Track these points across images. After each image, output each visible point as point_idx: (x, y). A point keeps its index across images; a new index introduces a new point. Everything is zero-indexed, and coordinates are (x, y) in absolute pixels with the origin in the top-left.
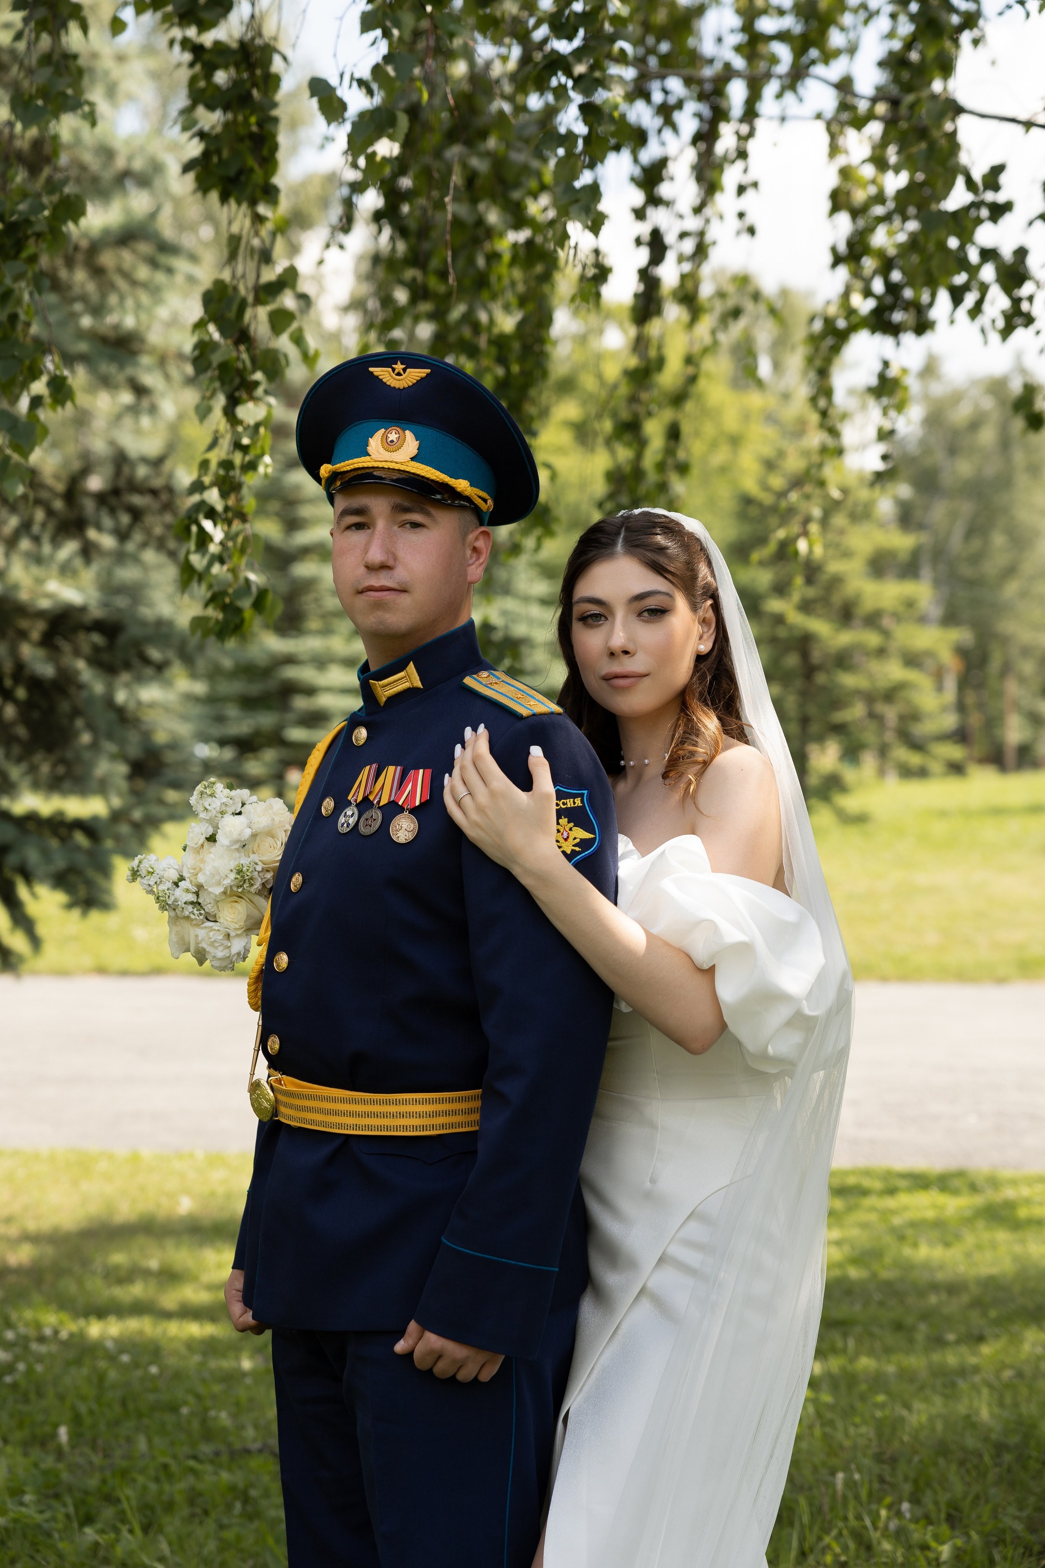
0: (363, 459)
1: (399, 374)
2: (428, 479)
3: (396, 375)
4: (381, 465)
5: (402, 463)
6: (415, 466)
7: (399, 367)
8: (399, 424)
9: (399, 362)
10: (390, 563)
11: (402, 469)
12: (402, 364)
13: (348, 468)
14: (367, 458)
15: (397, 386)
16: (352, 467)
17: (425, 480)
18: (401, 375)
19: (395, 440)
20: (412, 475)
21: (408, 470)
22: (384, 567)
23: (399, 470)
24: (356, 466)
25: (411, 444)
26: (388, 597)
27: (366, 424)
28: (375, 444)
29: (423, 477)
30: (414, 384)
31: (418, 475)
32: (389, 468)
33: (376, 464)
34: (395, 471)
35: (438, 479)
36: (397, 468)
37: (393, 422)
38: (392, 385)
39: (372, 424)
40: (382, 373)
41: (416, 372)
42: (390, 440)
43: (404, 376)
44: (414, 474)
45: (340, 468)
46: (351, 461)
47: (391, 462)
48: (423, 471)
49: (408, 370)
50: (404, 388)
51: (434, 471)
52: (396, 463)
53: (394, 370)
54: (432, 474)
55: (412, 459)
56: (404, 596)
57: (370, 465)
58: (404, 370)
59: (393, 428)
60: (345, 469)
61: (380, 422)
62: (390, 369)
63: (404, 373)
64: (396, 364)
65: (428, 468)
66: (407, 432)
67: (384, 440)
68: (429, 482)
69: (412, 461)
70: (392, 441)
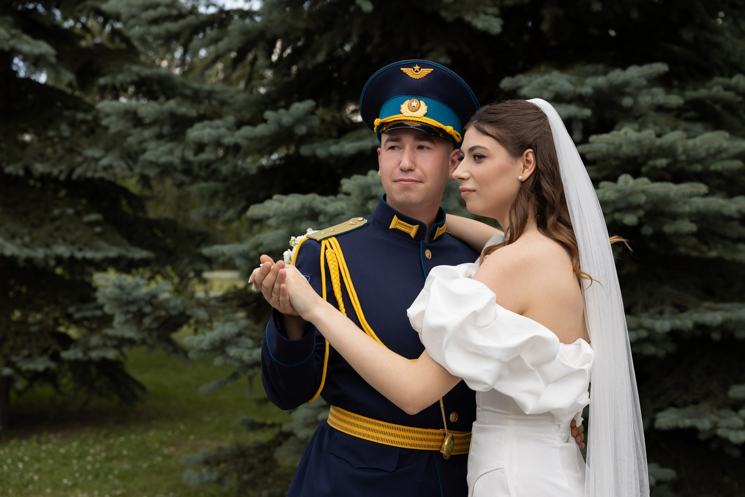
0: (398, 115)
1: (417, 71)
2: (432, 126)
3: (415, 72)
4: (408, 119)
5: (419, 118)
6: (426, 119)
7: (417, 68)
8: (417, 97)
9: (417, 65)
10: (413, 168)
11: (419, 121)
12: (418, 66)
13: (391, 120)
14: (401, 115)
15: (416, 78)
16: (393, 120)
17: (431, 127)
18: (418, 72)
19: (415, 106)
20: (424, 124)
21: (422, 121)
22: (410, 170)
23: (418, 121)
24: (395, 119)
25: (423, 108)
26: (412, 185)
27: (399, 98)
28: (404, 108)
29: (430, 125)
30: (424, 77)
31: (428, 124)
32: (413, 120)
33: (405, 118)
34: (416, 122)
35: (438, 126)
36: (417, 120)
37: (414, 96)
38: (413, 77)
39: (403, 97)
40: (408, 71)
41: (426, 71)
42: (412, 105)
43: (419, 72)
44: (425, 123)
45: (386, 120)
46: (392, 117)
47: (414, 117)
48: (430, 122)
49: (422, 69)
50: (419, 79)
51: (436, 122)
52: (416, 117)
53: (414, 69)
54: (434, 123)
55: (425, 115)
56: (420, 184)
57: (403, 118)
58: (420, 69)
59: (414, 99)
60: (389, 121)
61: (406, 97)
62: (412, 69)
63: (420, 71)
64: (415, 66)
65: (433, 120)
66: (421, 102)
67: (410, 106)
68: (433, 128)
69: (424, 116)
70: (414, 106)
